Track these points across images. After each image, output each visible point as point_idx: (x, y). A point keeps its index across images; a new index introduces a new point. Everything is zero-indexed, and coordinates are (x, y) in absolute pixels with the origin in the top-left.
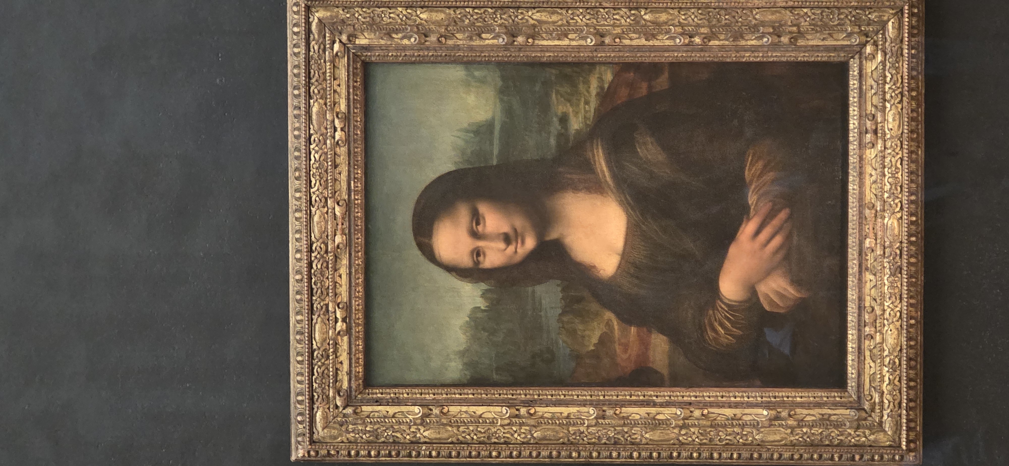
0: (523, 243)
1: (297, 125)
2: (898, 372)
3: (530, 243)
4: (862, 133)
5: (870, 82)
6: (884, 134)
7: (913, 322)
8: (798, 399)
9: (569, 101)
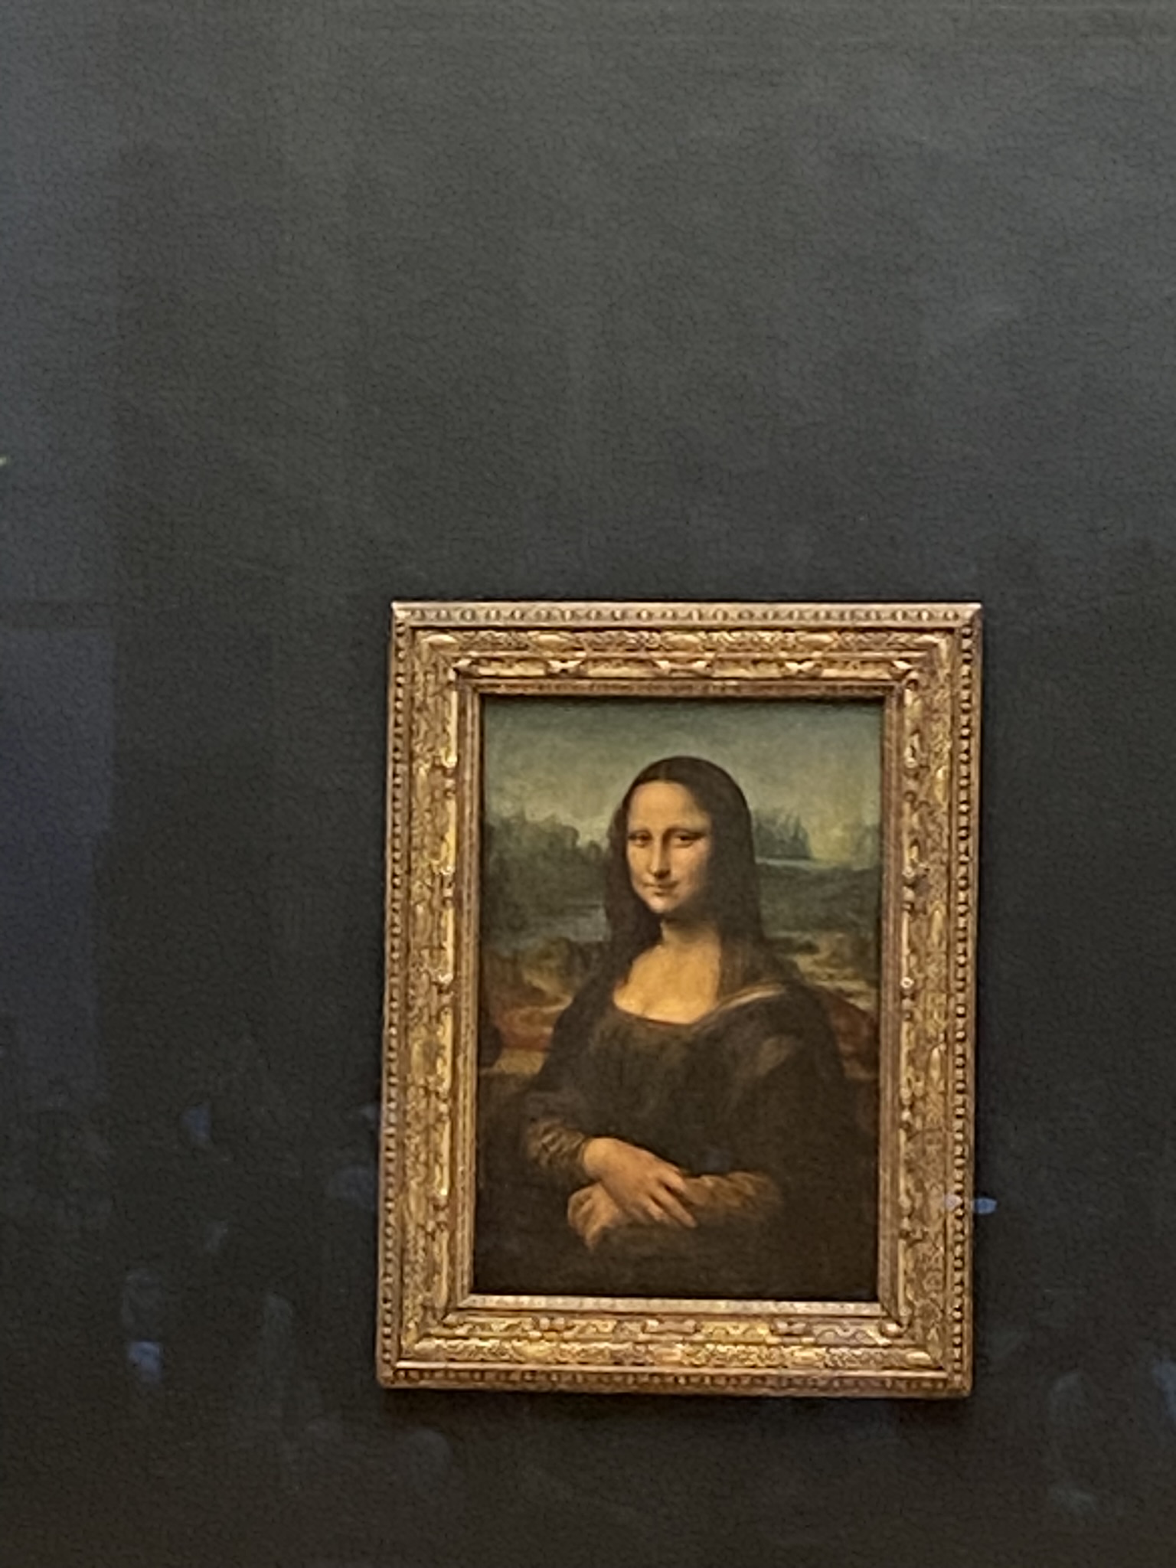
0: (658, 895)
1: (807, 615)
2: (491, 1358)
3: (657, 904)
4: (787, 1317)
5: (852, 1330)
6: (786, 1345)
7: (554, 1378)
8: (459, 1235)
9: (834, 955)
